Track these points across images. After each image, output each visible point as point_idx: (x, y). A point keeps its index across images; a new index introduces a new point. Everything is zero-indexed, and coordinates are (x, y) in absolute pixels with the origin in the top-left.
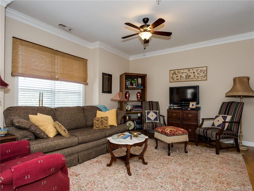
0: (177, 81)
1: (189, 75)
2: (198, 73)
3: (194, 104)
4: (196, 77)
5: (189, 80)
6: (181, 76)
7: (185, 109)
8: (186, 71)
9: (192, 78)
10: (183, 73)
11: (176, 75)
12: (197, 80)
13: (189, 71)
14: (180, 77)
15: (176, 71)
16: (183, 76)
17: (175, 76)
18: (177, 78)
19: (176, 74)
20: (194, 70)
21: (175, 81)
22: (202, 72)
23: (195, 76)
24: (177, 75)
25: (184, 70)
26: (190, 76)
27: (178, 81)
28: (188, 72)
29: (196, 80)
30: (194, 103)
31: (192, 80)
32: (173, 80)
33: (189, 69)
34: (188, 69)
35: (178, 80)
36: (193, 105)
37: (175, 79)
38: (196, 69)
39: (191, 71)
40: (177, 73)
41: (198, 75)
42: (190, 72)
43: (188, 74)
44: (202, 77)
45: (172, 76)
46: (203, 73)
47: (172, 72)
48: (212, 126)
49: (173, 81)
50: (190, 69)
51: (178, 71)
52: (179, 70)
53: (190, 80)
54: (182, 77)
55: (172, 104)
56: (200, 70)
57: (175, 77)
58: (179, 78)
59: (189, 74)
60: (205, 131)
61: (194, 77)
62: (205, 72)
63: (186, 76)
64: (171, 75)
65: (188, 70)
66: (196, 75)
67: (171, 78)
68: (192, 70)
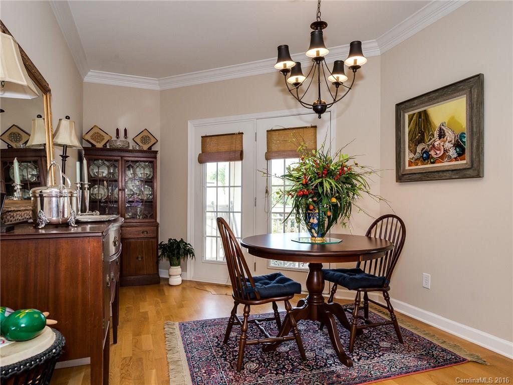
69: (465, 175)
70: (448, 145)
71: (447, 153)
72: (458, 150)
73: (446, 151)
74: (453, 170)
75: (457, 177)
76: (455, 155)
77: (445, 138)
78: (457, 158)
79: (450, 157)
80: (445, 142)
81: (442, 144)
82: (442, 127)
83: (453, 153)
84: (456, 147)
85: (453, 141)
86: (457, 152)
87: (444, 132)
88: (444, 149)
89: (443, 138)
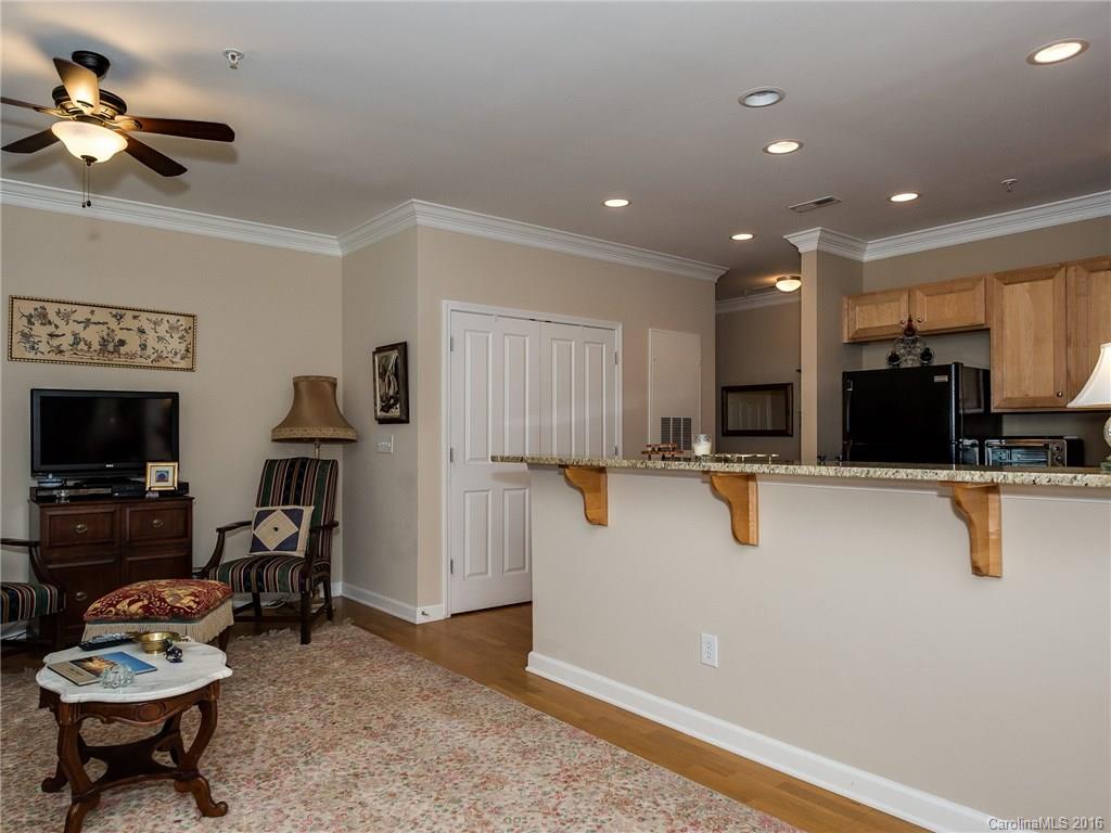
0: (52, 356)
1: (117, 339)
2: (160, 335)
3: (167, 472)
4: (149, 351)
5: (116, 360)
6: (75, 335)
7: (125, 495)
8: (100, 315)
9: (133, 356)
10: (87, 323)
11: (51, 329)
12: (155, 364)
13: (120, 318)
14: (71, 339)
15: (51, 309)
16: (88, 339)
17: (41, 331)
18: (55, 342)
19: (50, 323)
20: (144, 321)
21: (39, 356)
22: (176, 336)
23: (144, 347)
24: (57, 327)
25: (92, 312)
26: (122, 343)
27: (59, 357)
28: (113, 323)
29: (148, 362)
30: (168, 467)
31: (130, 362)
32: (33, 348)
33: (119, 313)
34: (114, 311)
35: (61, 352)
36: (162, 477)
37: (43, 347)
38: (153, 317)
39: (128, 321)
40: (52, 316)
41: (160, 347)
42: (121, 326)
43: (113, 331)
44: (176, 354)
45: (26, 330)
46: (180, 338)
47: (28, 308)
48: (251, 552)
49: (31, 355)
50: (124, 312)
51: (63, 307)
52: (69, 308)
53: (122, 360)
54: (82, 343)
55: (50, 476)
56: (165, 326)
57: (45, 338)
58: (66, 342)
59: (120, 335)
60: (253, 574)
61: (142, 349)
62: (189, 338)
63: (104, 343)
64: (21, 324)
65: (115, 316)
66: (151, 342)
67: (17, 338)
68: (135, 317)
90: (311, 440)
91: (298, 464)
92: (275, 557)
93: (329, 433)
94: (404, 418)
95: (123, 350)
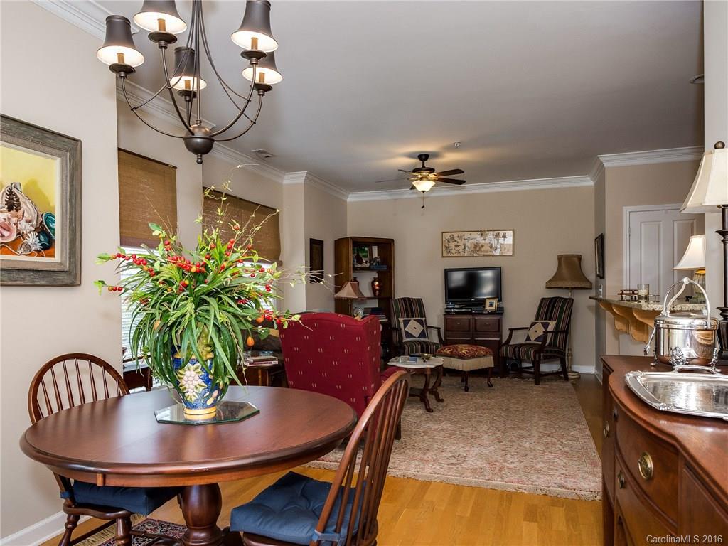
0: (456, 255)
1: (480, 245)
3: (493, 303)
5: (480, 254)
6: (464, 245)
7: (477, 312)
8: (474, 235)
9: (487, 252)
10: (468, 239)
11: (456, 243)
14: (463, 247)
15: (455, 235)
16: (469, 246)
17: (452, 245)
18: (457, 249)
19: (455, 241)
20: (491, 235)
21: (452, 255)
24: (458, 242)
25: (471, 234)
26: (482, 246)
27: (459, 255)
28: (479, 238)
30: (494, 301)
31: (486, 254)
32: (449, 252)
33: (482, 232)
35: (459, 252)
36: (491, 305)
37: (453, 251)
38: (495, 233)
39: (484, 236)
40: (456, 238)
43: (479, 241)
44: (505, 249)
45: (447, 245)
47: (447, 236)
48: (526, 341)
49: (449, 255)
51: (459, 234)
52: (461, 234)
53: (482, 254)
54: (467, 248)
55: (450, 303)
56: (500, 236)
57: (454, 247)
58: (461, 248)
59: (482, 243)
60: (517, 349)
61: (490, 248)
63: (475, 247)
64: (446, 243)
65: (480, 235)
66: (495, 244)
67: (444, 248)
68: (488, 234)
69: (55, 280)
70: (25, 226)
71: (24, 239)
72: (42, 239)
73: (20, 235)
74: (37, 271)
75: (43, 283)
76: (38, 247)
77: (20, 212)
78: (40, 251)
79: (28, 247)
80: (20, 219)
81: (14, 220)
82: (14, 189)
83: (33, 241)
84: (38, 233)
85: (35, 223)
86: (40, 241)
87: (18, 200)
88: (18, 230)
89: (17, 210)
90: (567, 288)
91: (554, 300)
92: (534, 344)
93: (576, 284)
94: (602, 275)
95: (483, 249)
